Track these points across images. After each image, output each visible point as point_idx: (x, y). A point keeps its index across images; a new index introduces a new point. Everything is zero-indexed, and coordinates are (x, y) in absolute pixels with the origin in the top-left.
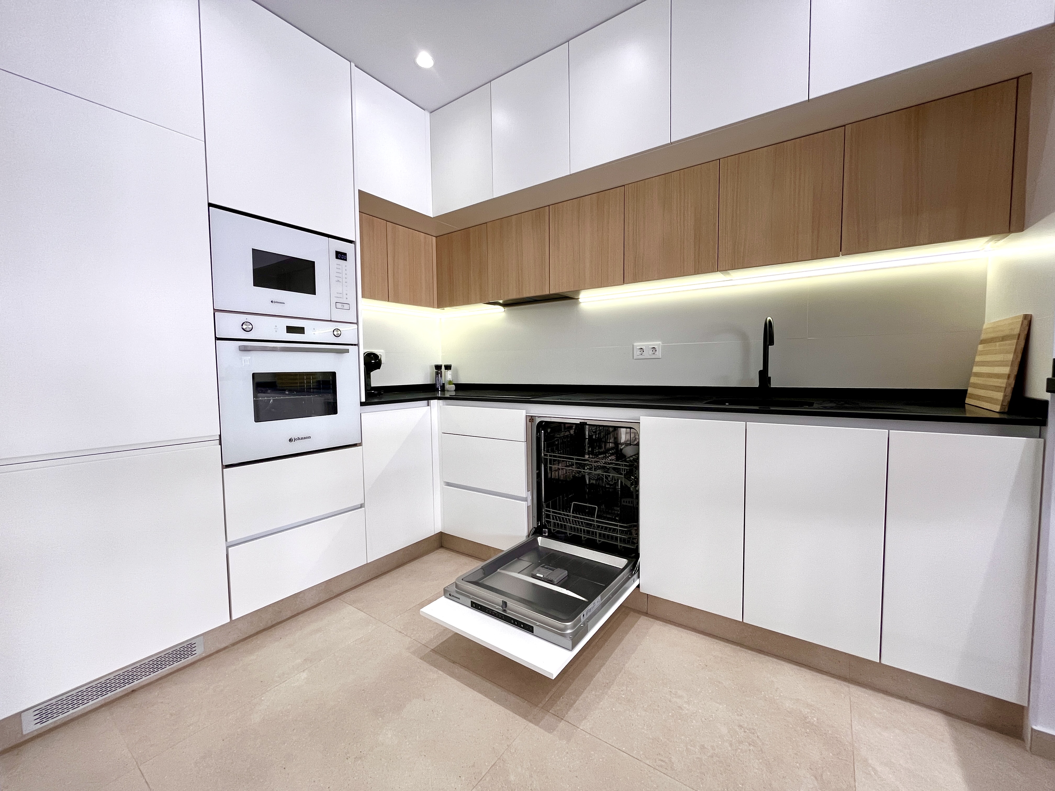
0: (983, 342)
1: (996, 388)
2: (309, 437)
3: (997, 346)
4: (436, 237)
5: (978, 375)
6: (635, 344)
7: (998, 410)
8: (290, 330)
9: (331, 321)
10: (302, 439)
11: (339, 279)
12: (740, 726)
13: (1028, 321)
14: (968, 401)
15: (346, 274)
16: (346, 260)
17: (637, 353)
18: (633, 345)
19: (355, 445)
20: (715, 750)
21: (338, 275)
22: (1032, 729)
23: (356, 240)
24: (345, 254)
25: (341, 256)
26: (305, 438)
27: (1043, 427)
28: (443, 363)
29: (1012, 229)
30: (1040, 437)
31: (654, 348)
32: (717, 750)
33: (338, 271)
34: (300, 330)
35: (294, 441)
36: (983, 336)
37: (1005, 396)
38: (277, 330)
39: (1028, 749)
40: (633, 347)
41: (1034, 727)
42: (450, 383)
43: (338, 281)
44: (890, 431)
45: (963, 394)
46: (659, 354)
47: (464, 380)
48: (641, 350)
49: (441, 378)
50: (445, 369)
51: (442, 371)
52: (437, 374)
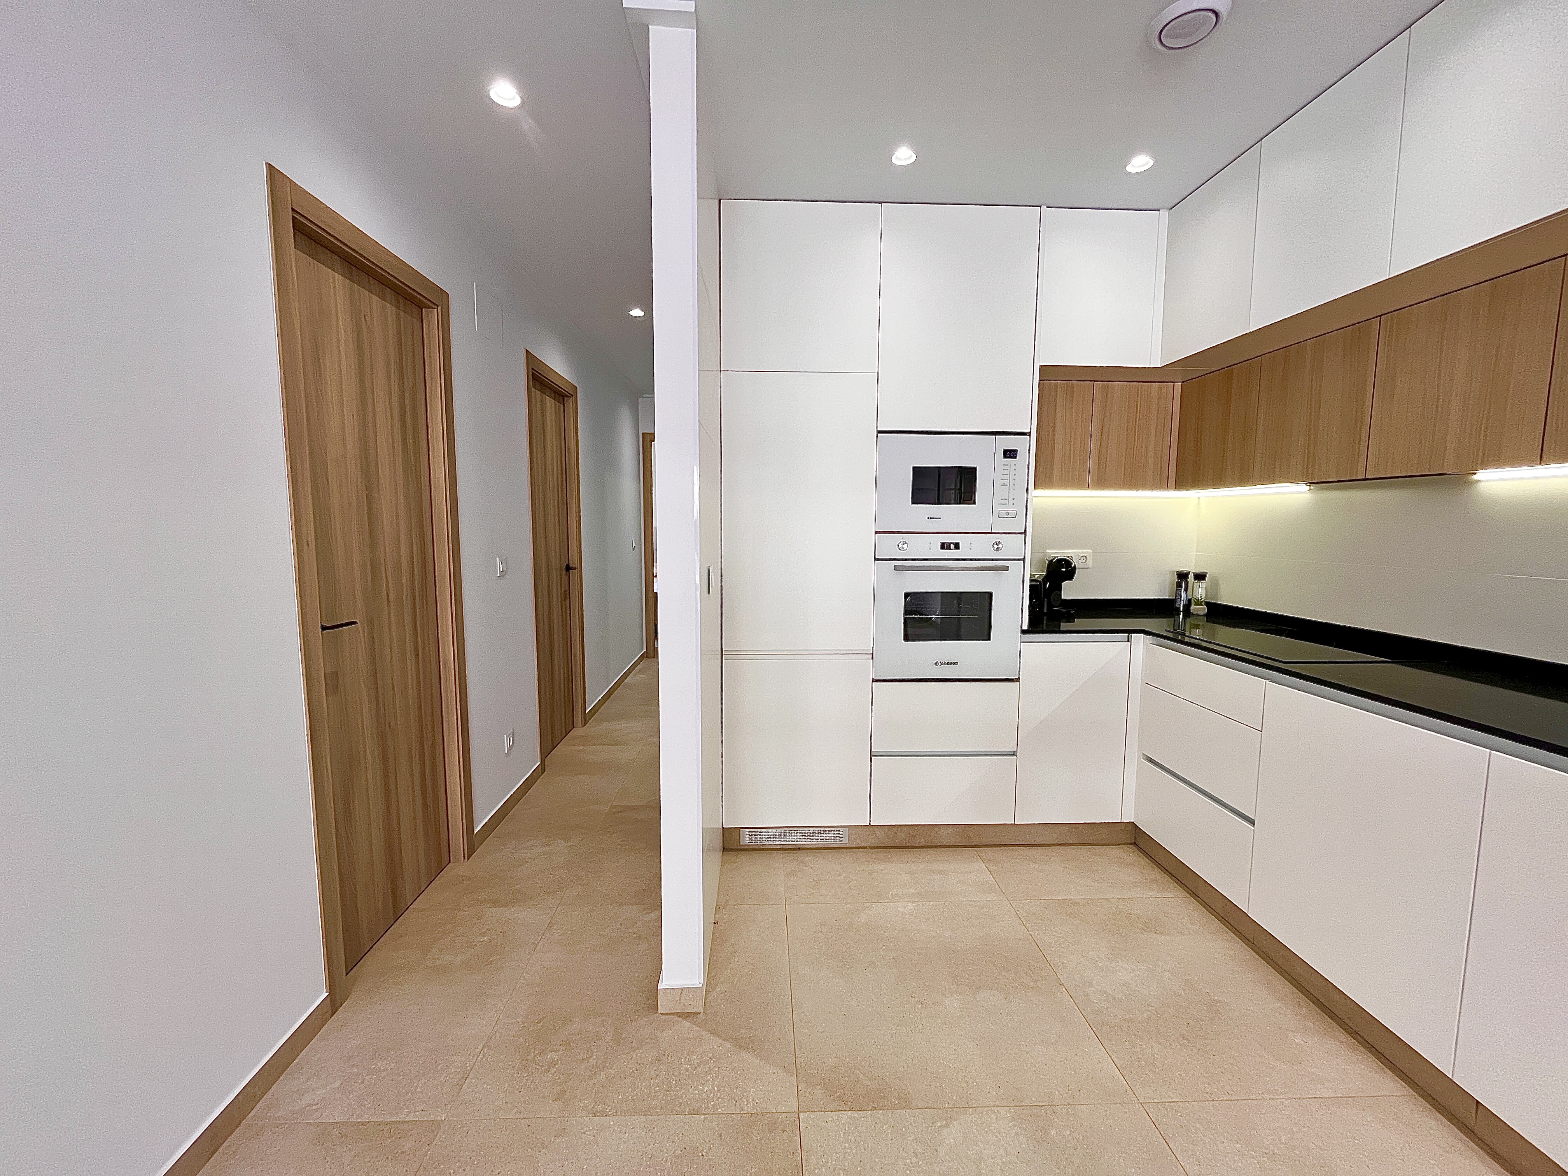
2: (956, 663)
4: (1182, 383)
8: (945, 546)
9: (991, 533)
10: (948, 663)
11: (1005, 482)
15: (1015, 475)
16: (1016, 457)
19: (1011, 680)
21: (1005, 477)
23: (1030, 429)
24: (1016, 450)
25: (1010, 454)
26: (951, 664)
33: (1005, 472)
34: (955, 546)
35: (940, 665)
42: (1202, 602)
43: (1004, 485)
49: (1187, 592)
50: (1194, 580)
51: (1188, 581)
52: (1178, 585)
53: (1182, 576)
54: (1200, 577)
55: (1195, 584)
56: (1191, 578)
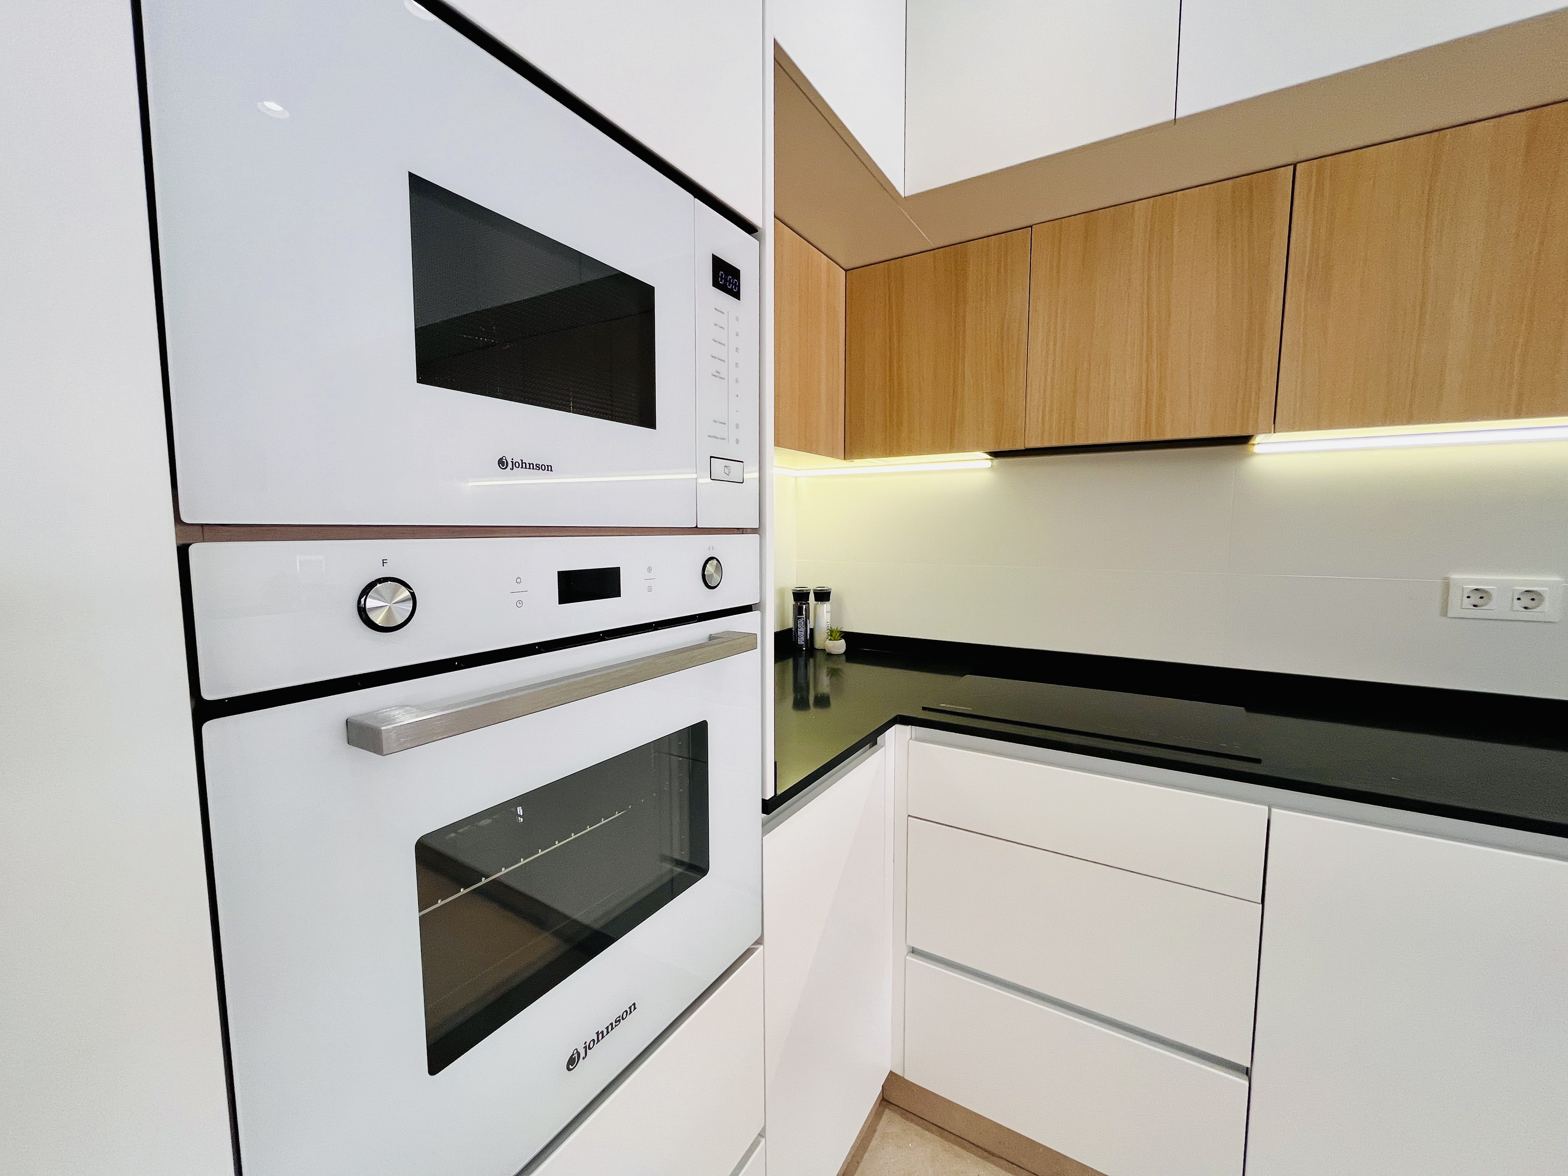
4: (846, 271)
6: (1455, 576)
10: (610, 1028)
11: (719, 366)
23: (763, 224)
26: (618, 1021)
28: (811, 585)
31: (1531, 591)
42: (834, 634)
43: (718, 374)
49: (808, 620)
50: (815, 600)
51: (808, 603)
52: (798, 611)
53: (800, 596)
54: (823, 596)
55: (817, 606)
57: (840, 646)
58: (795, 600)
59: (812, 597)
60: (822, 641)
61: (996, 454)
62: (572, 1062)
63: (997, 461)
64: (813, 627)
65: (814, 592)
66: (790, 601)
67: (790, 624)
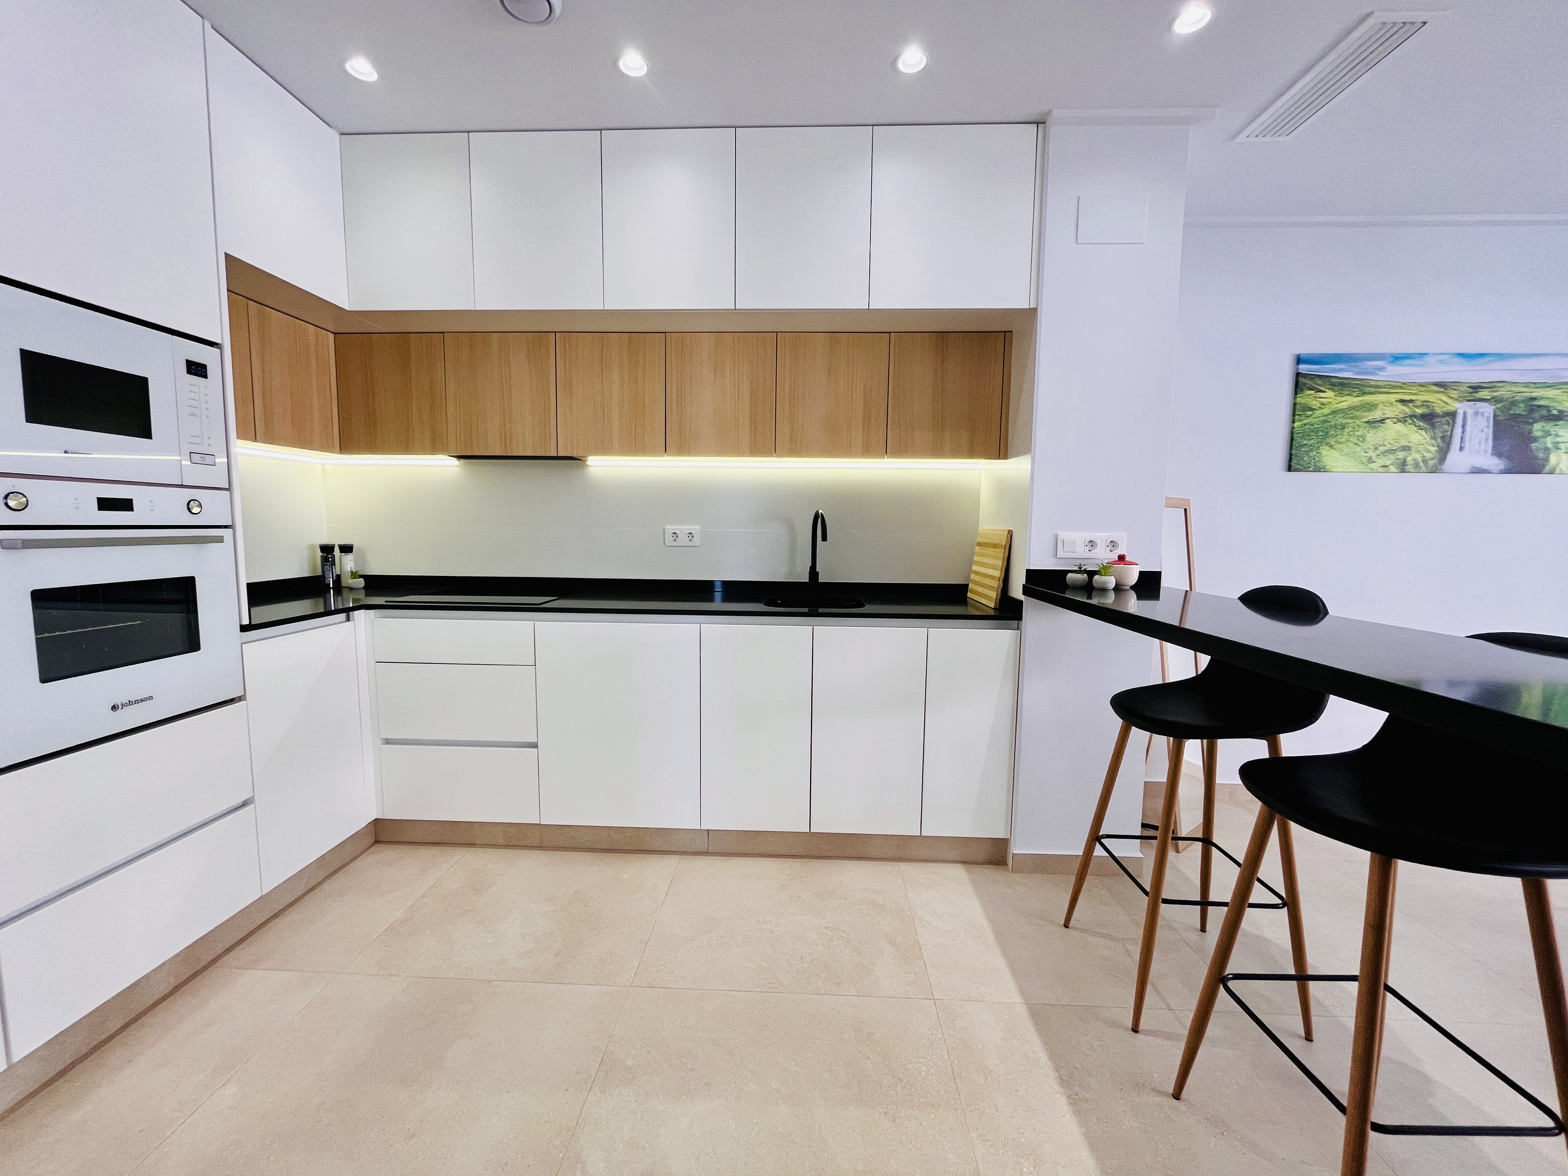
0: (979, 544)
1: (991, 588)
2: (151, 698)
3: (990, 551)
4: (334, 333)
5: (977, 573)
6: (667, 527)
7: (993, 607)
8: (105, 504)
9: (182, 486)
10: (137, 702)
11: (194, 410)
12: (827, 928)
13: (1010, 533)
14: (969, 595)
15: (207, 402)
16: (206, 377)
17: (669, 539)
18: (664, 528)
19: (231, 701)
20: (812, 955)
21: (193, 403)
22: (1013, 854)
23: (222, 341)
24: (204, 366)
25: (196, 369)
26: (142, 700)
27: (1019, 621)
28: (336, 541)
29: (1001, 456)
30: (1018, 629)
31: (691, 533)
32: (814, 955)
33: (192, 395)
34: (126, 505)
35: (122, 708)
36: (979, 540)
37: (997, 595)
38: (78, 505)
39: (1011, 870)
40: (664, 531)
41: (1014, 852)
42: (354, 575)
43: (193, 414)
44: (929, 629)
45: (964, 588)
46: (697, 541)
47: (377, 568)
48: (675, 536)
49: (334, 567)
50: (341, 552)
51: (334, 555)
52: (325, 560)
53: (327, 550)
54: (347, 549)
55: (342, 556)
56: (337, 551)
57: (361, 582)
58: (322, 552)
59: (337, 550)
60: (347, 581)
61: (459, 457)
62: (114, 708)
63: (462, 461)
64: (340, 574)
65: (339, 547)
66: (319, 554)
67: (320, 573)
